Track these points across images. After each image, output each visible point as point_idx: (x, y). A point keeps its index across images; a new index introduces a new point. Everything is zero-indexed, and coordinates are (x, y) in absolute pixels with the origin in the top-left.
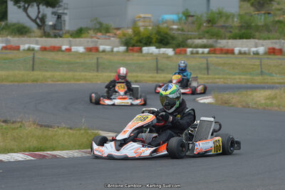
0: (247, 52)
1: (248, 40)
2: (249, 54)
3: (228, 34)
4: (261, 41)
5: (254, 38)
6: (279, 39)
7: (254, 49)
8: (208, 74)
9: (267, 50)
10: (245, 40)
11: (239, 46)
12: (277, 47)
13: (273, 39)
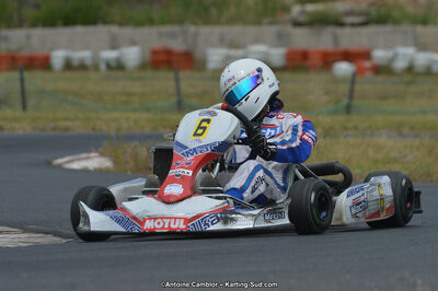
0: (89, 62)
1: (91, 29)
2: (96, 67)
3: (29, 13)
4: (127, 32)
5: (105, 22)
6: (181, 22)
7: (110, 55)
8: (24, 108)
9: (148, 56)
10: (80, 29)
11: (64, 46)
12: (177, 45)
13: (163, 22)
